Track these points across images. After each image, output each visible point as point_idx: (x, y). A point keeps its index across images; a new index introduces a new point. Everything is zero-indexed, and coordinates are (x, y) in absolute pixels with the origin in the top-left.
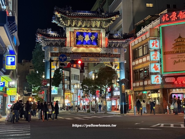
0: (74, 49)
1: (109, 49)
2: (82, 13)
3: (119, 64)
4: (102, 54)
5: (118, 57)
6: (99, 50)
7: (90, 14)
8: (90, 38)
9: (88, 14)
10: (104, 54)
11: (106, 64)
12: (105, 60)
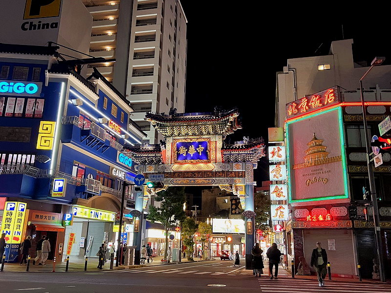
0: (175, 167)
1: (227, 165)
2: (190, 117)
3: (244, 188)
4: (216, 172)
5: (241, 177)
6: (211, 167)
7: (202, 116)
8: (196, 150)
9: (199, 116)
10: (219, 172)
11: (223, 187)
12: (221, 182)
